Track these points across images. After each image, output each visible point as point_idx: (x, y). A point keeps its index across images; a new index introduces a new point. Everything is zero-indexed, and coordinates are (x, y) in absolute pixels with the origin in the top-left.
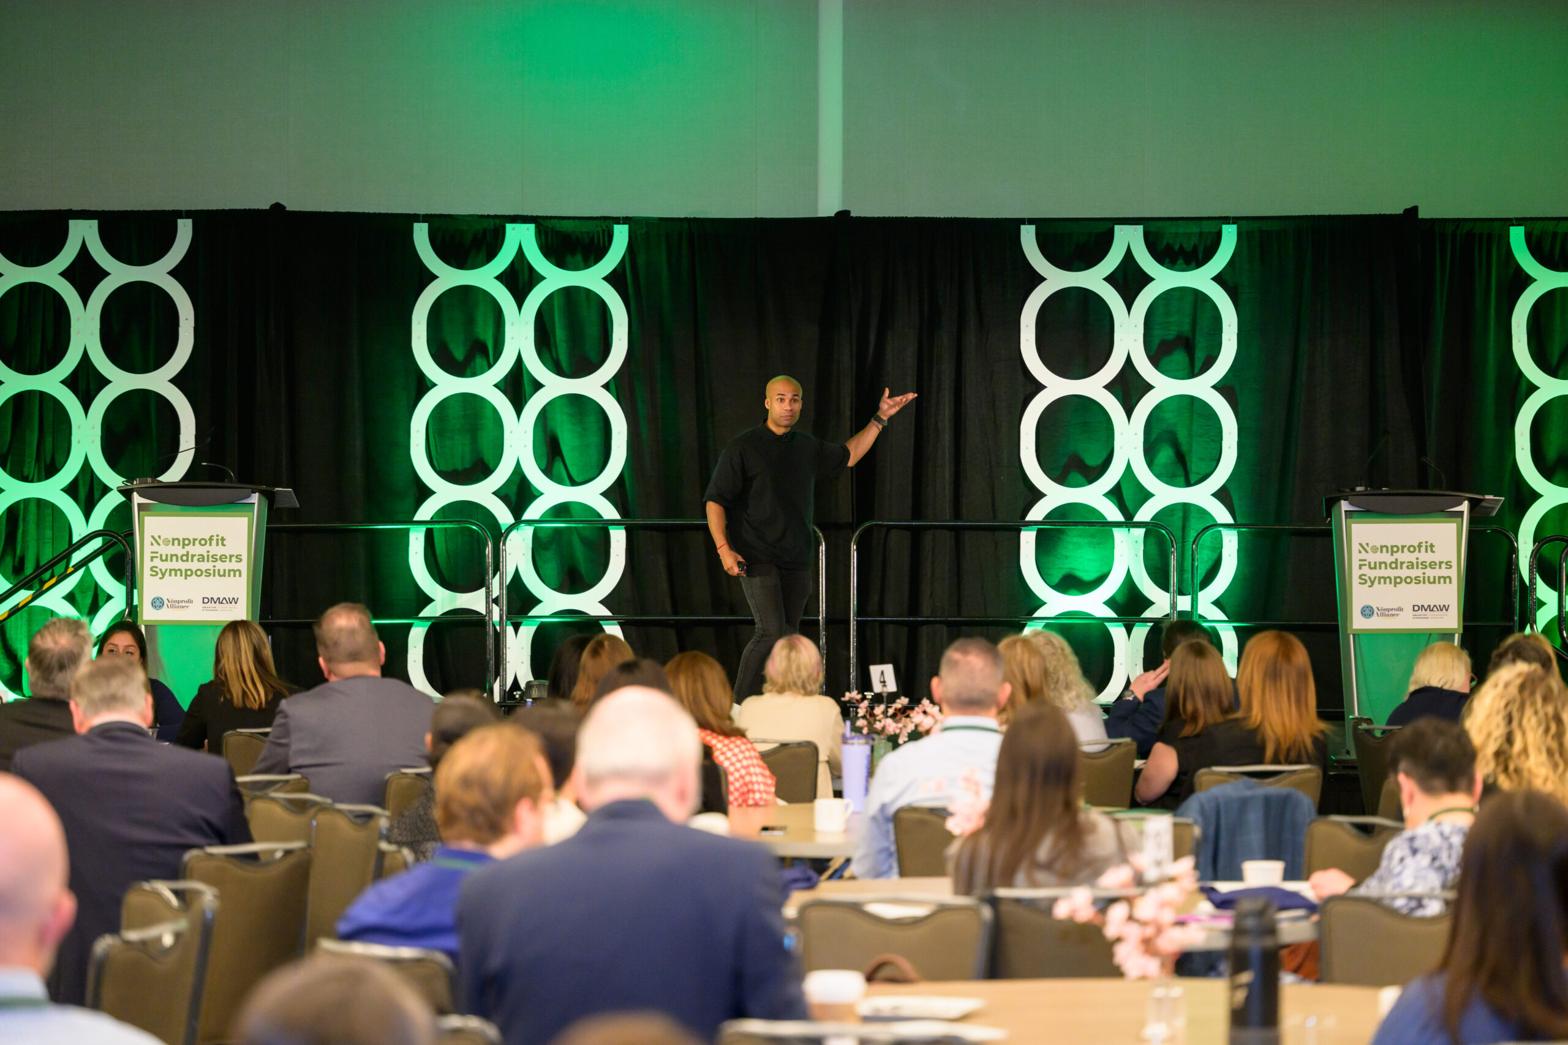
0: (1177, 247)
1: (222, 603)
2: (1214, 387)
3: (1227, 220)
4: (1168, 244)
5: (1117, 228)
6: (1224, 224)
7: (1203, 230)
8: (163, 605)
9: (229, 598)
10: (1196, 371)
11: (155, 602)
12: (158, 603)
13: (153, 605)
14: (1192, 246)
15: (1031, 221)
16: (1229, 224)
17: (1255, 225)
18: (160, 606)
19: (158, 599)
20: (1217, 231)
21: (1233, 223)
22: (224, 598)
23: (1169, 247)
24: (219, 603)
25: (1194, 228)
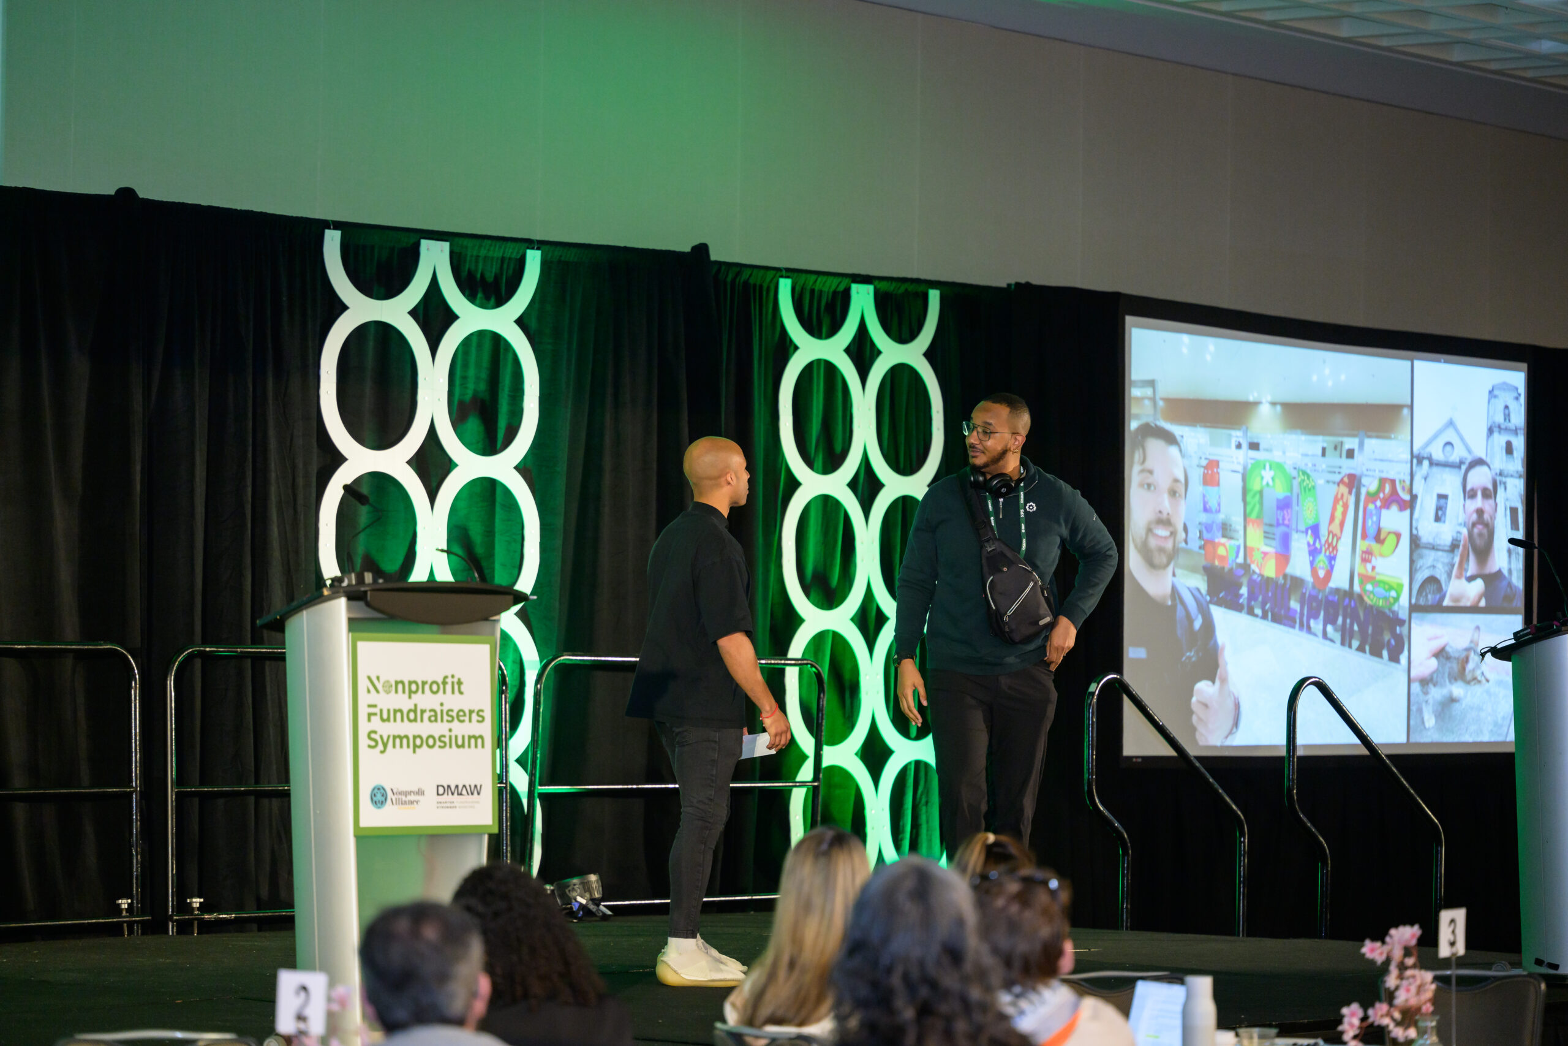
0: (479, 276)
1: (461, 794)
2: (516, 468)
3: (531, 244)
4: (469, 271)
5: (424, 243)
6: (528, 248)
7: (505, 255)
8: (386, 799)
9: (470, 786)
10: (499, 445)
11: (375, 795)
12: (379, 797)
13: (372, 799)
14: (493, 275)
15: (337, 225)
16: (533, 248)
17: (558, 252)
18: (382, 802)
19: (379, 789)
20: (518, 257)
21: (538, 249)
22: (464, 786)
23: (471, 275)
24: (458, 794)
25: (497, 252)
